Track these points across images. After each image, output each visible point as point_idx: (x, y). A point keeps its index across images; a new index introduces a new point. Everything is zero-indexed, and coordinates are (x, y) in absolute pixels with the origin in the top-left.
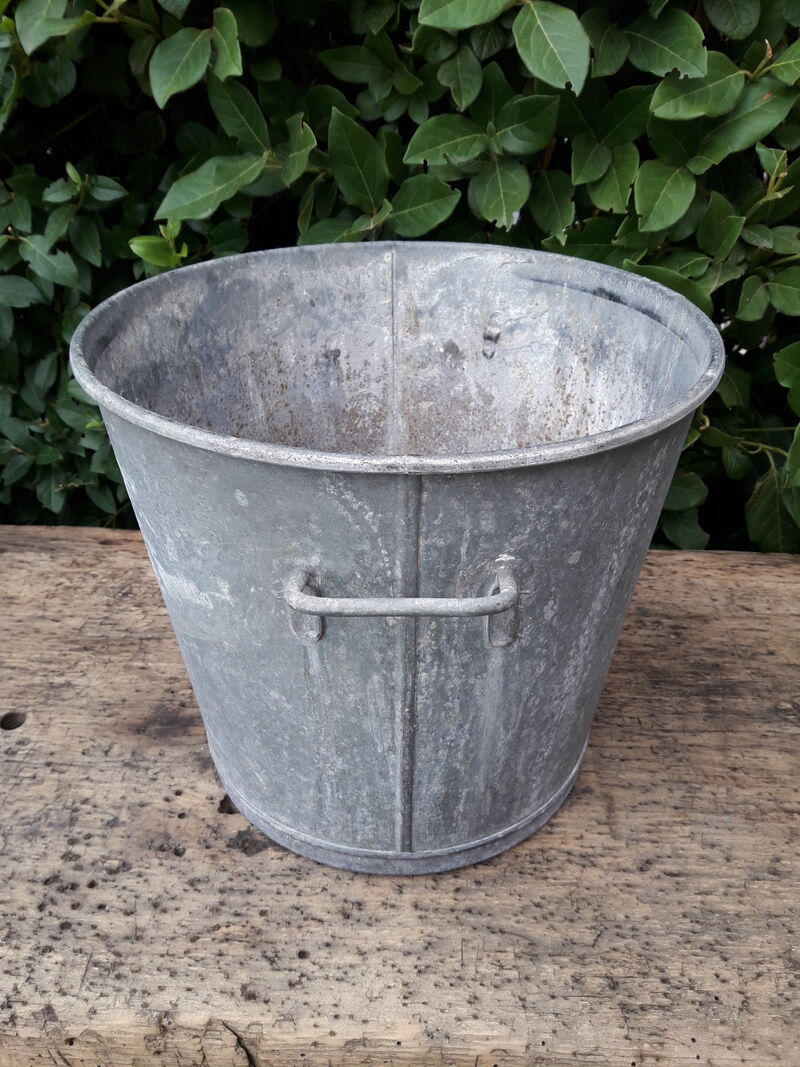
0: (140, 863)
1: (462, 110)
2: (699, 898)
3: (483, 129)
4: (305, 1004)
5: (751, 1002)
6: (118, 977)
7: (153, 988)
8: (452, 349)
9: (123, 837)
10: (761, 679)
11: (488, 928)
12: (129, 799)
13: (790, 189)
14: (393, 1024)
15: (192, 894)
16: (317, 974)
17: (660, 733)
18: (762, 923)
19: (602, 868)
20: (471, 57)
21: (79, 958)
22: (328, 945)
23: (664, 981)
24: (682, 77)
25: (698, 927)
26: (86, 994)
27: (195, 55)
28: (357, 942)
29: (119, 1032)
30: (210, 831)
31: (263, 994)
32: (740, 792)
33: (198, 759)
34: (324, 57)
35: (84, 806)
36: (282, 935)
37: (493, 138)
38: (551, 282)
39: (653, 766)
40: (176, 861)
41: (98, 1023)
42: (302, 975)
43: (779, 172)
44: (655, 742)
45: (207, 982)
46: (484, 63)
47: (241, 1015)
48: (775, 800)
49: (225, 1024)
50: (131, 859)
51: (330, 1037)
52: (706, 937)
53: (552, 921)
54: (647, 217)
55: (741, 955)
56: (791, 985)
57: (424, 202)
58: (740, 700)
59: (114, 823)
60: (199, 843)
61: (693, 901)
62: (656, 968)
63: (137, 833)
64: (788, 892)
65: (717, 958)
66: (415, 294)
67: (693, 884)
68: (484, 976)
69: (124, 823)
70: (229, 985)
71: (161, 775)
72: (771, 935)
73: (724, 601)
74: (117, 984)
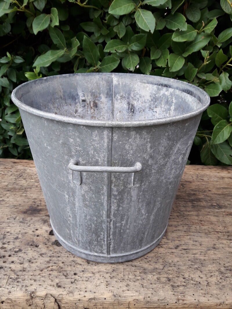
0: (25, 249)
1: (120, 38)
2: (193, 255)
3: (126, 44)
4: (76, 288)
5: (210, 283)
6: (18, 282)
7: (29, 285)
9: (19, 242)
10: (207, 197)
11: (131, 265)
12: (22, 232)
13: (210, 61)
14: (103, 293)
15: (41, 258)
16: (80, 279)
17: (179, 212)
18: (212, 262)
19: (164, 248)
20: (123, 25)
21: (5, 277)
22: (83, 271)
23: (184, 278)
24: (180, 30)
25: (193, 263)
26: (7, 287)
27: (46, 21)
28: (92, 270)
29: (18, 298)
30: (46, 240)
31: (63, 286)
32: (203, 227)
33: (43, 220)
34: (82, 24)
35: (7, 234)
36: (69, 268)
37: (129, 47)
39: (178, 220)
40: (36, 249)
41: (11, 296)
42: (75, 280)
43: (207, 57)
44: (178, 214)
45: (46, 283)
46: (126, 26)
47: (56, 292)
48: (213, 229)
49: (51, 295)
50: (22, 248)
51: (84, 298)
52: (196, 266)
53: (150, 263)
54: (172, 68)
55: (206, 271)
56: (221, 278)
57: (109, 63)
58: (202, 203)
59: (17, 238)
60: (43, 243)
61: (191, 256)
62: (181, 275)
63: (24, 241)
64: (218, 253)
65: (199, 272)
67: (191, 252)
68: (130, 279)
69: (20, 238)
70: (52, 283)
71: (32, 225)
72: (214, 265)
73: (195, 178)
74: (18, 284)
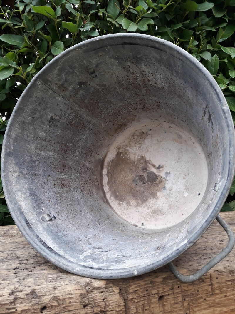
8: (81, 83)
38: (101, 48)
66: (56, 82)
